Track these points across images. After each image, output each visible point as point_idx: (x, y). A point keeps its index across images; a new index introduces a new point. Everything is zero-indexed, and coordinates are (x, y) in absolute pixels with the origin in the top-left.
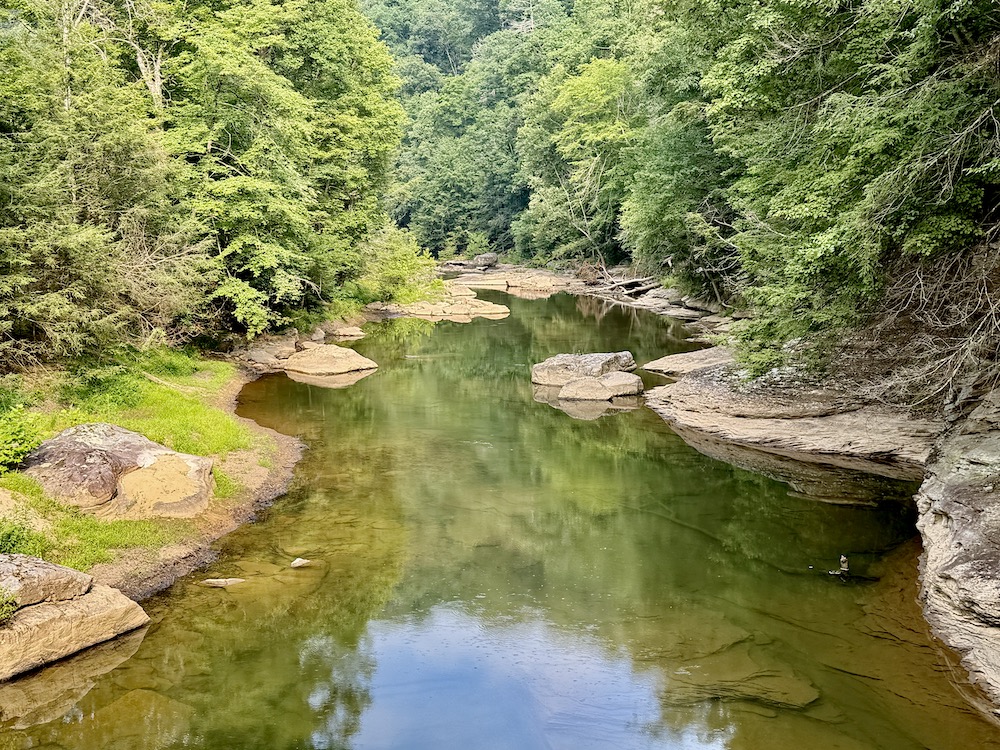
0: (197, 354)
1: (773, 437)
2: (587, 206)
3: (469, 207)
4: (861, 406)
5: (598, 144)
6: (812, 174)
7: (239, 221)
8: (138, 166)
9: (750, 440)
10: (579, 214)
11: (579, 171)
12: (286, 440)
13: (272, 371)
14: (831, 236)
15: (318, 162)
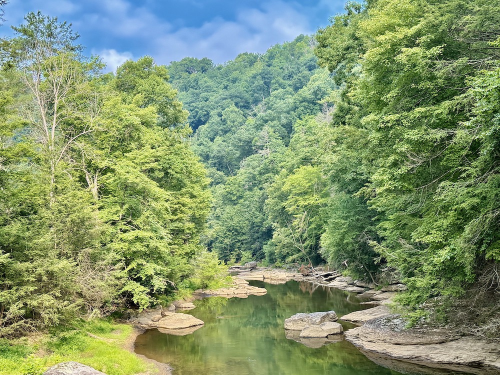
0: (113, 321)
1: (416, 355)
2: (301, 236)
3: (242, 239)
4: (460, 337)
5: (305, 206)
6: (432, 220)
7: (135, 252)
8: (87, 229)
9: (404, 357)
10: (298, 240)
11: (297, 220)
12: (162, 365)
13: (150, 328)
14: (447, 251)
15: (172, 221)
